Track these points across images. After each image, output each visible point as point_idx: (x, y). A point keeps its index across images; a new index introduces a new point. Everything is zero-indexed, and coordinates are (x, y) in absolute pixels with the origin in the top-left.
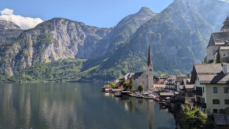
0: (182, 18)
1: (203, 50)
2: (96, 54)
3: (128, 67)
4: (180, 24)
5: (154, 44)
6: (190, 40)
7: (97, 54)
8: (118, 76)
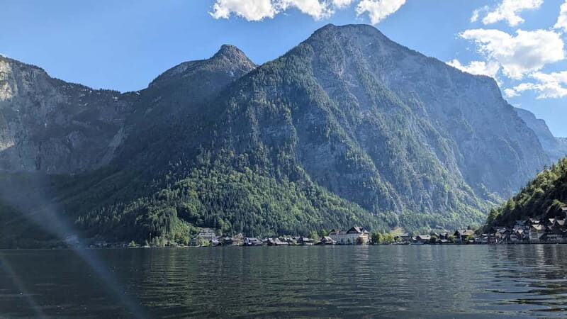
0: (336, 77)
1: (396, 160)
2: (78, 161)
3: (200, 197)
4: (333, 91)
5: (272, 134)
6: (361, 133)
7: (81, 163)
8: (169, 223)
